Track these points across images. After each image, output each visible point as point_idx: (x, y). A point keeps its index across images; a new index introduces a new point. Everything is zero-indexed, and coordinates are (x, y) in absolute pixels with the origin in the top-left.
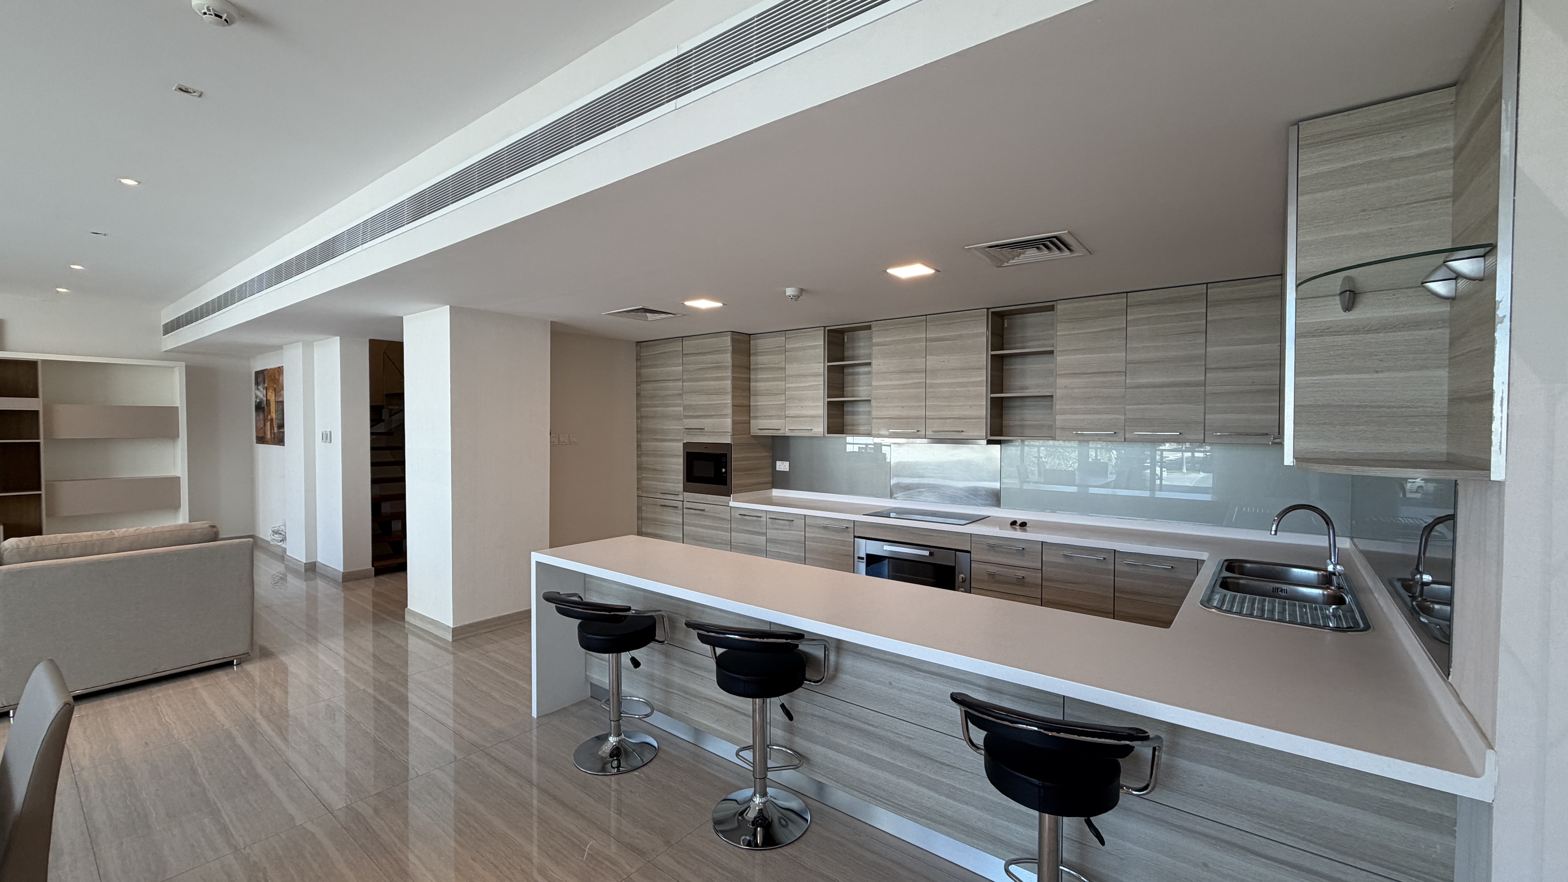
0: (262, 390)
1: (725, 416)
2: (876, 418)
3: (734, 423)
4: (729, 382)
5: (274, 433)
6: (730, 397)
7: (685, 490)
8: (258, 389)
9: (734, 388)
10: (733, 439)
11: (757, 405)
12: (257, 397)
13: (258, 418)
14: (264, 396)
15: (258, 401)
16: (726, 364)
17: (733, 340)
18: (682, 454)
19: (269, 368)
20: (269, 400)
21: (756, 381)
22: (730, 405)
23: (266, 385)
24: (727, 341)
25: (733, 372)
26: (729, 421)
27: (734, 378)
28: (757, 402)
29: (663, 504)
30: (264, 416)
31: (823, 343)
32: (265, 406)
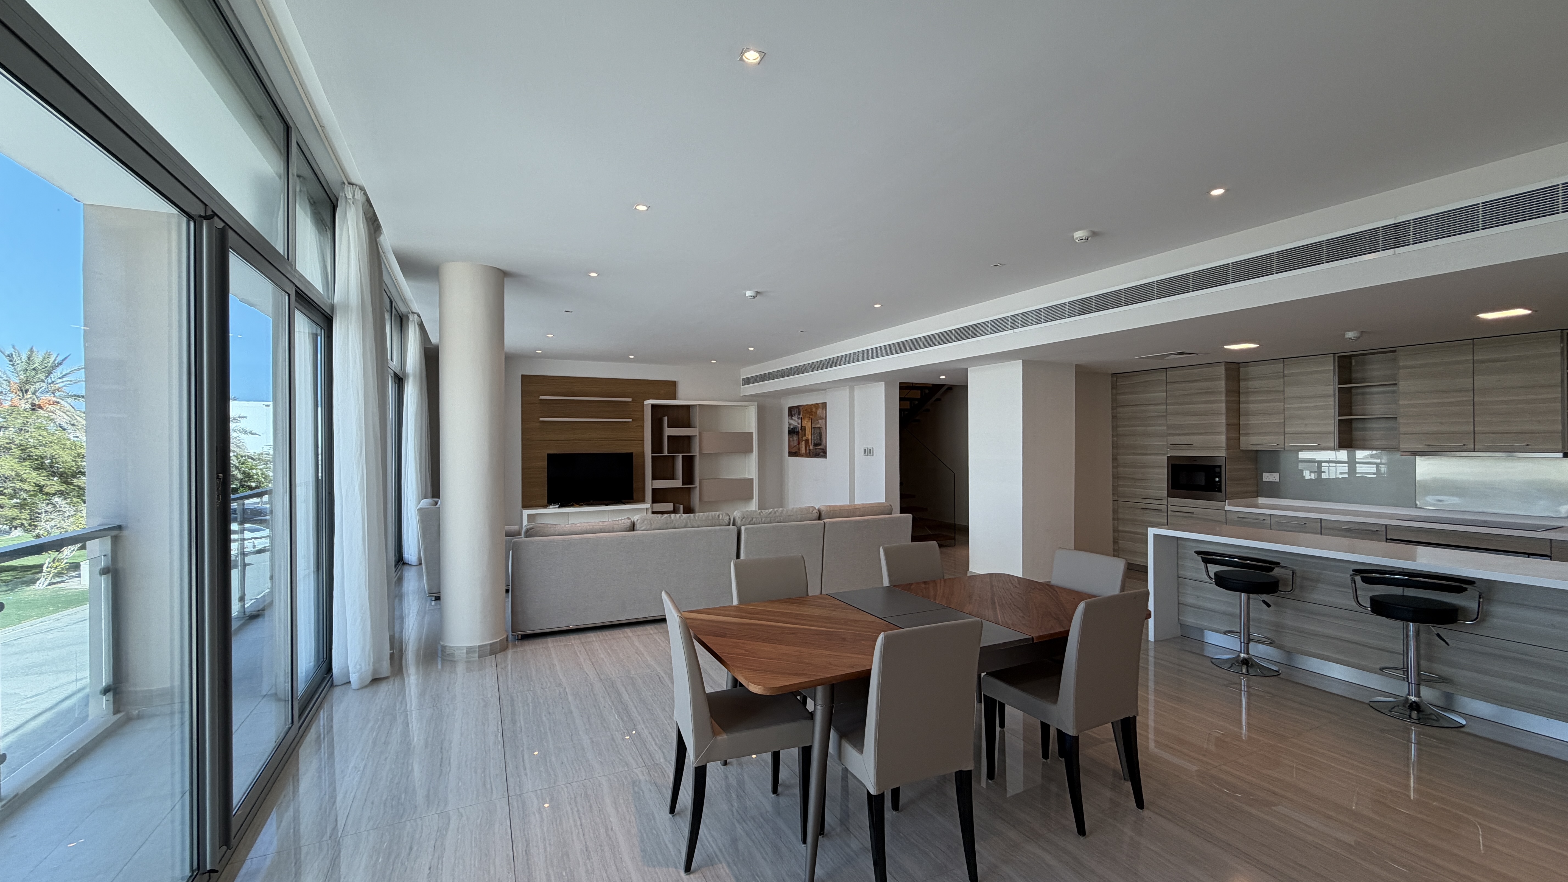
0: (796, 419)
1: (1219, 433)
2: (1403, 434)
3: (1228, 439)
4: (1224, 405)
5: (810, 450)
6: (1224, 417)
7: (1169, 495)
8: (792, 419)
9: (1227, 409)
10: (1227, 453)
11: (1248, 424)
12: (790, 424)
13: (791, 439)
14: (798, 424)
15: (792, 427)
16: (1222, 390)
17: (1226, 370)
18: (1166, 465)
19: (805, 404)
20: (805, 427)
21: (1247, 402)
22: (1224, 425)
23: (801, 416)
24: (1221, 370)
25: (1227, 396)
26: (1223, 438)
27: (1227, 402)
28: (1248, 421)
29: (1144, 507)
30: (798, 438)
31: (1332, 368)
32: (800, 431)
